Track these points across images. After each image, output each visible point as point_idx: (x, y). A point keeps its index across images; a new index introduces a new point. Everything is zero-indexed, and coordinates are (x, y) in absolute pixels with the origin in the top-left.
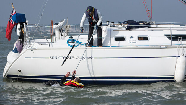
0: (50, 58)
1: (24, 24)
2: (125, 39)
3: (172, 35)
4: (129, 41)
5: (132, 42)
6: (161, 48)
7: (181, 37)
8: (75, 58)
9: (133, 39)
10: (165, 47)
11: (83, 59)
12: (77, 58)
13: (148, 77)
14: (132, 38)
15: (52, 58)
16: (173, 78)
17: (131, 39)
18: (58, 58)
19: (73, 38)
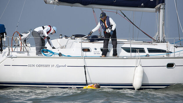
0: (28, 66)
1: (5, 34)
2: (90, 50)
3: (132, 48)
4: (94, 52)
5: (96, 53)
6: (123, 59)
7: (139, 50)
8: (50, 66)
9: (97, 51)
10: (126, 58)
11: (58, 67)
12: (53, 66)
13: (111, 85)
14: (96, 49)
15: (30, 66)
16: (132, 85)
17: (95, 51)
18: (35, 66)
19: (47, 49)
